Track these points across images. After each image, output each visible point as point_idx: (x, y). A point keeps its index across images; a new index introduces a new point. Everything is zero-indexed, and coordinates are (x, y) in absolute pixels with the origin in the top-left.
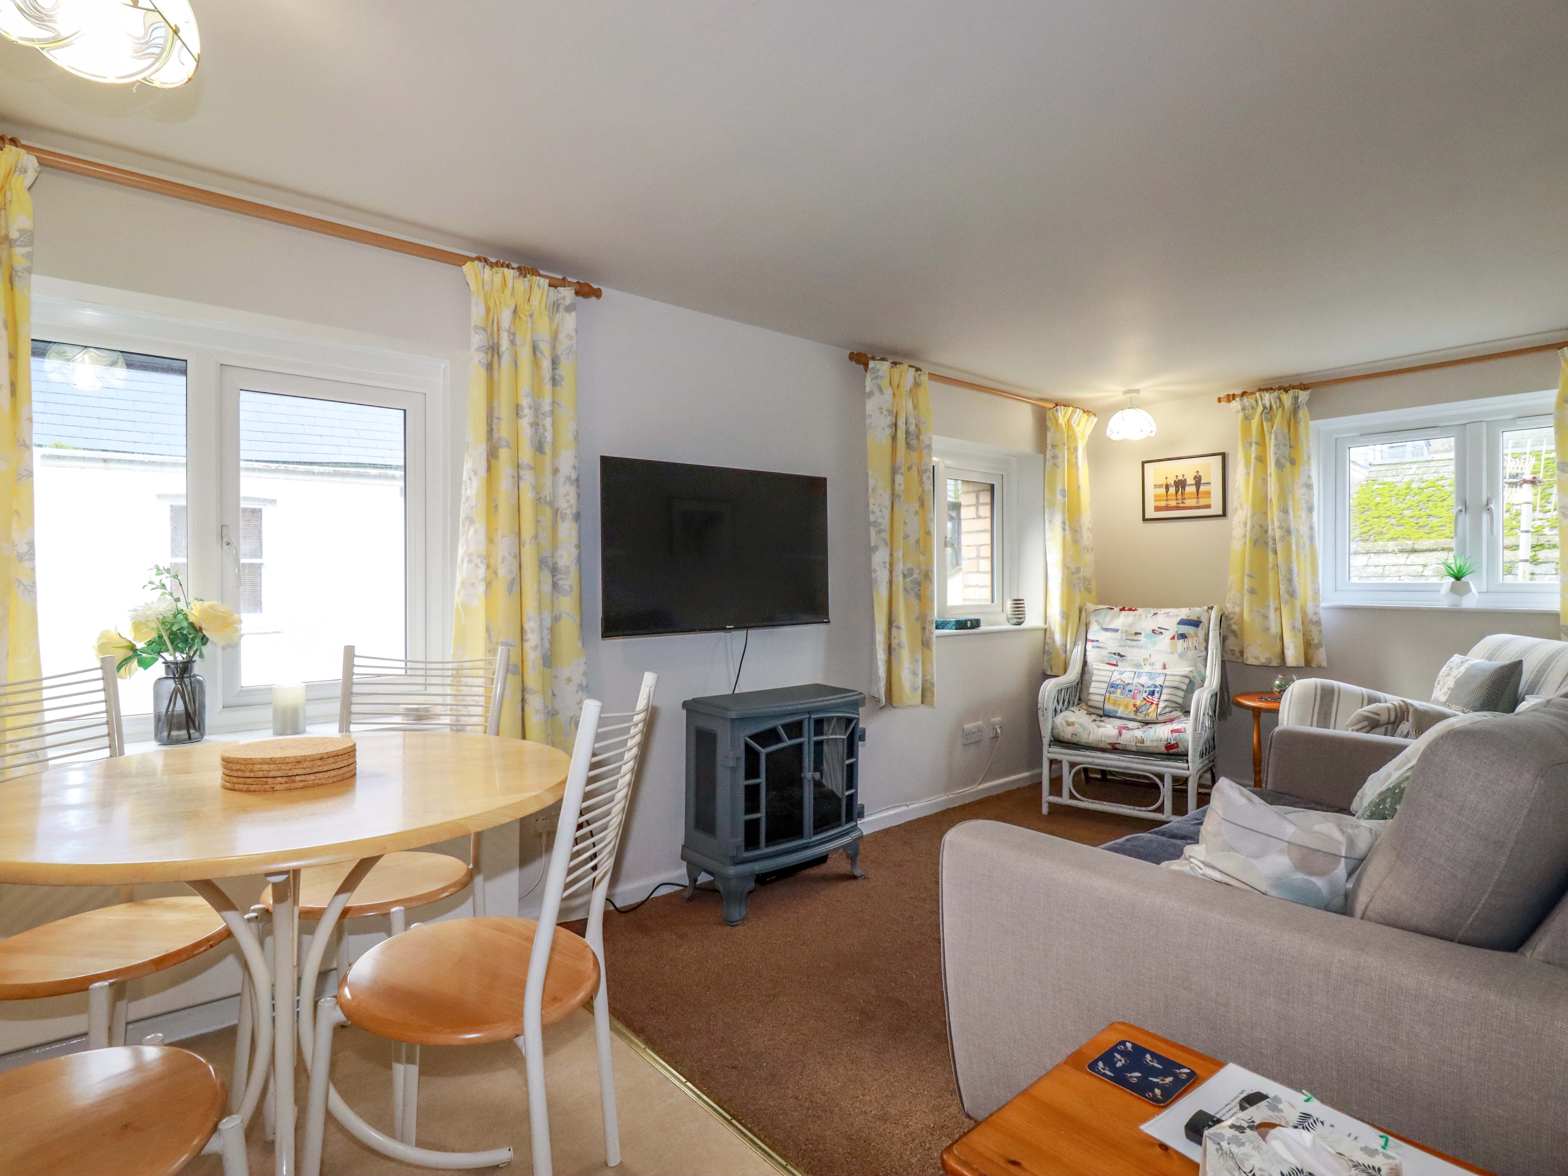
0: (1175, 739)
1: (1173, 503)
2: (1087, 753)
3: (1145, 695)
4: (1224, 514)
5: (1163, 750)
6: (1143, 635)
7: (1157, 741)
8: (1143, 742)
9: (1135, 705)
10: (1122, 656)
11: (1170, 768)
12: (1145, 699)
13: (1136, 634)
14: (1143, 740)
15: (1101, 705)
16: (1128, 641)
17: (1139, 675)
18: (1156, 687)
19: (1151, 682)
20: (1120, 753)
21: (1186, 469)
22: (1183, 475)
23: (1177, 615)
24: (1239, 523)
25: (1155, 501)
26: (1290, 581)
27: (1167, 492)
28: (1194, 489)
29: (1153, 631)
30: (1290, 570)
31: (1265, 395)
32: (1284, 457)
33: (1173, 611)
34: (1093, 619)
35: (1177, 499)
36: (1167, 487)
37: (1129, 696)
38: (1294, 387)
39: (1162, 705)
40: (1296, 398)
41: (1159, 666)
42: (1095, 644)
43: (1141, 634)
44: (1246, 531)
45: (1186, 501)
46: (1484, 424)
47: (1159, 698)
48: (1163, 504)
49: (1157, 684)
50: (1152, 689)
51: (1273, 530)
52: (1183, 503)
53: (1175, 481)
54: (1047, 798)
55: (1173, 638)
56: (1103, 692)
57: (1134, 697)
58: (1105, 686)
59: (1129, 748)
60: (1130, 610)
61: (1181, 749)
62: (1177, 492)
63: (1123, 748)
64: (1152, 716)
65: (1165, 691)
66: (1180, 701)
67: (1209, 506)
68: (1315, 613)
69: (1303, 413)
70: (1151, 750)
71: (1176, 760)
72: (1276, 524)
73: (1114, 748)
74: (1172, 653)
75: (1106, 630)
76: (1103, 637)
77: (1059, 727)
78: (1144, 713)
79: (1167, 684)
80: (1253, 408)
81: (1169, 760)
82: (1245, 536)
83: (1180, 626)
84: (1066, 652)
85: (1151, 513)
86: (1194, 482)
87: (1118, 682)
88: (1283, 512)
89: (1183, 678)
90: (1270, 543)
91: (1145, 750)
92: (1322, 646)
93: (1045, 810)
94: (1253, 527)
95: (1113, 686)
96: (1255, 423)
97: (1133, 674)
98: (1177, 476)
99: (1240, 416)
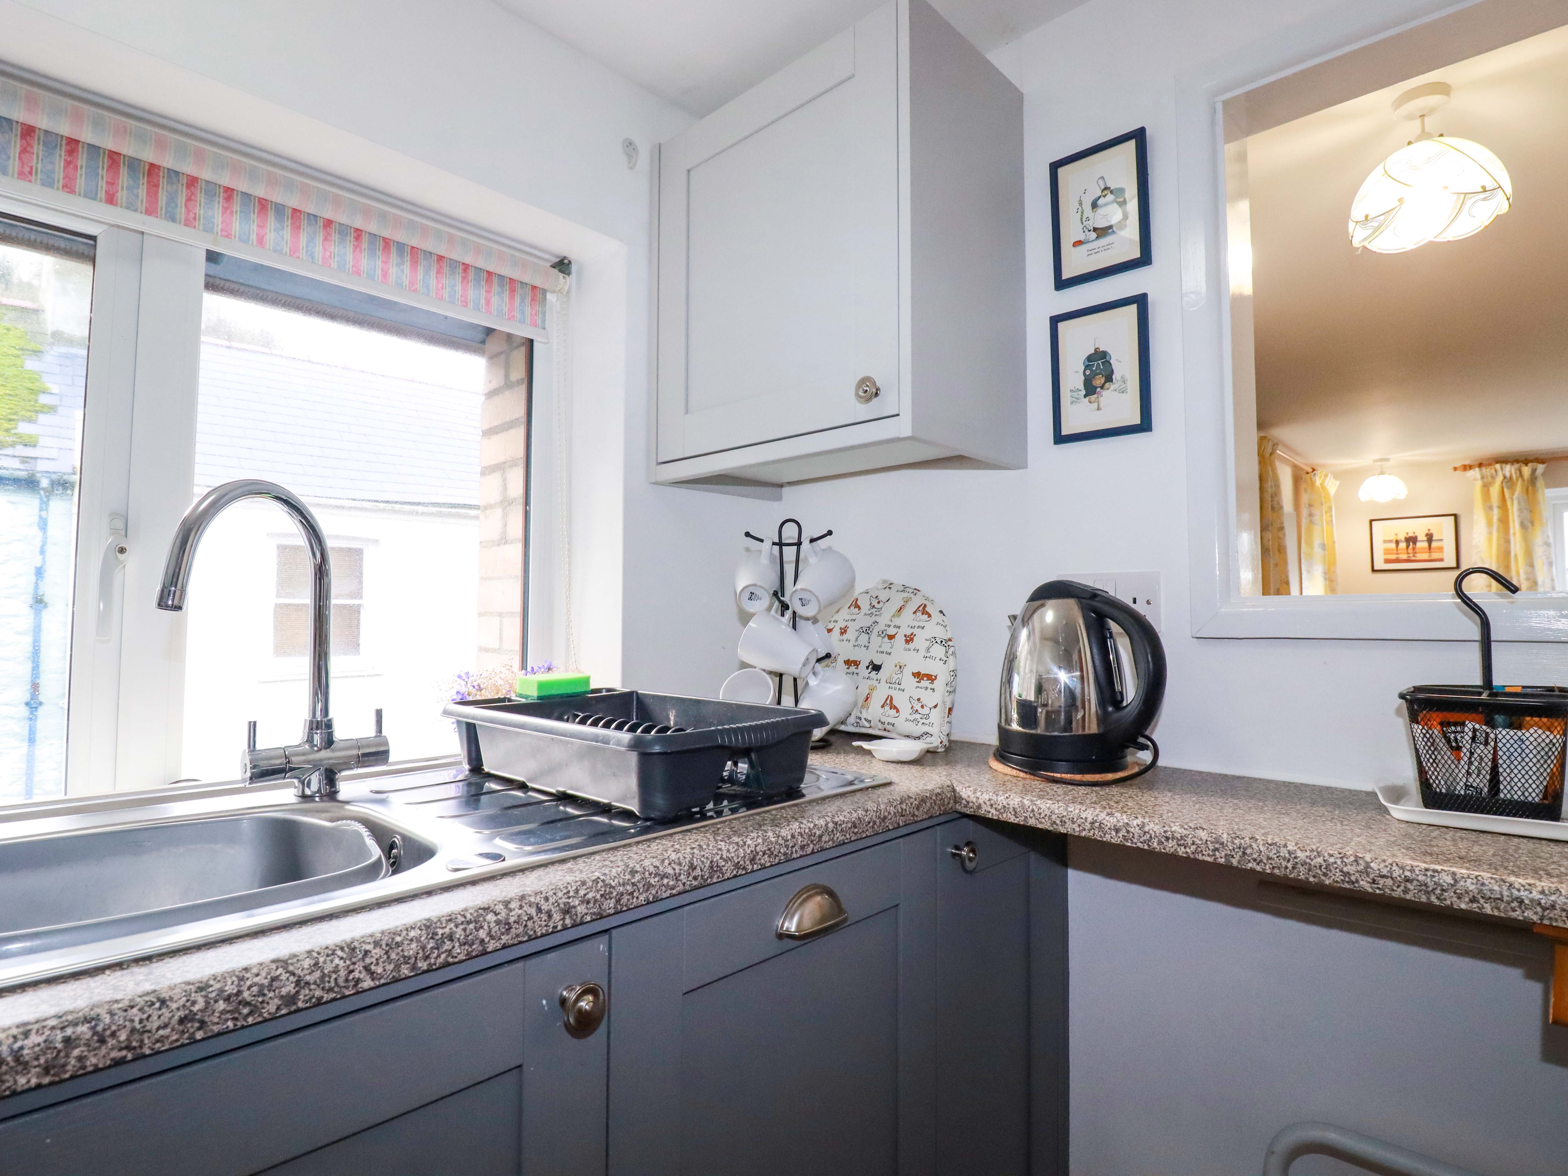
1: (1404, 557)
4: (1457, 567)
25: (1385, 554)
27: (1397, 547)
28: (1426, 544)
31: (1504, 467)
32: (1527, 519)
36: (1397, 542)
38: (1532, 461)
40: (1534, 471)
48: (1394, 557)
52: (1414, 556)
62: (1408, 547)
67: (1442, 560)
69: (1540, 483)
72: (1522, 575)
80: (1492, 476)
85: (1379, 564)
86: (1425, 539)
96: (1495, 490)
99: (1479, 484)
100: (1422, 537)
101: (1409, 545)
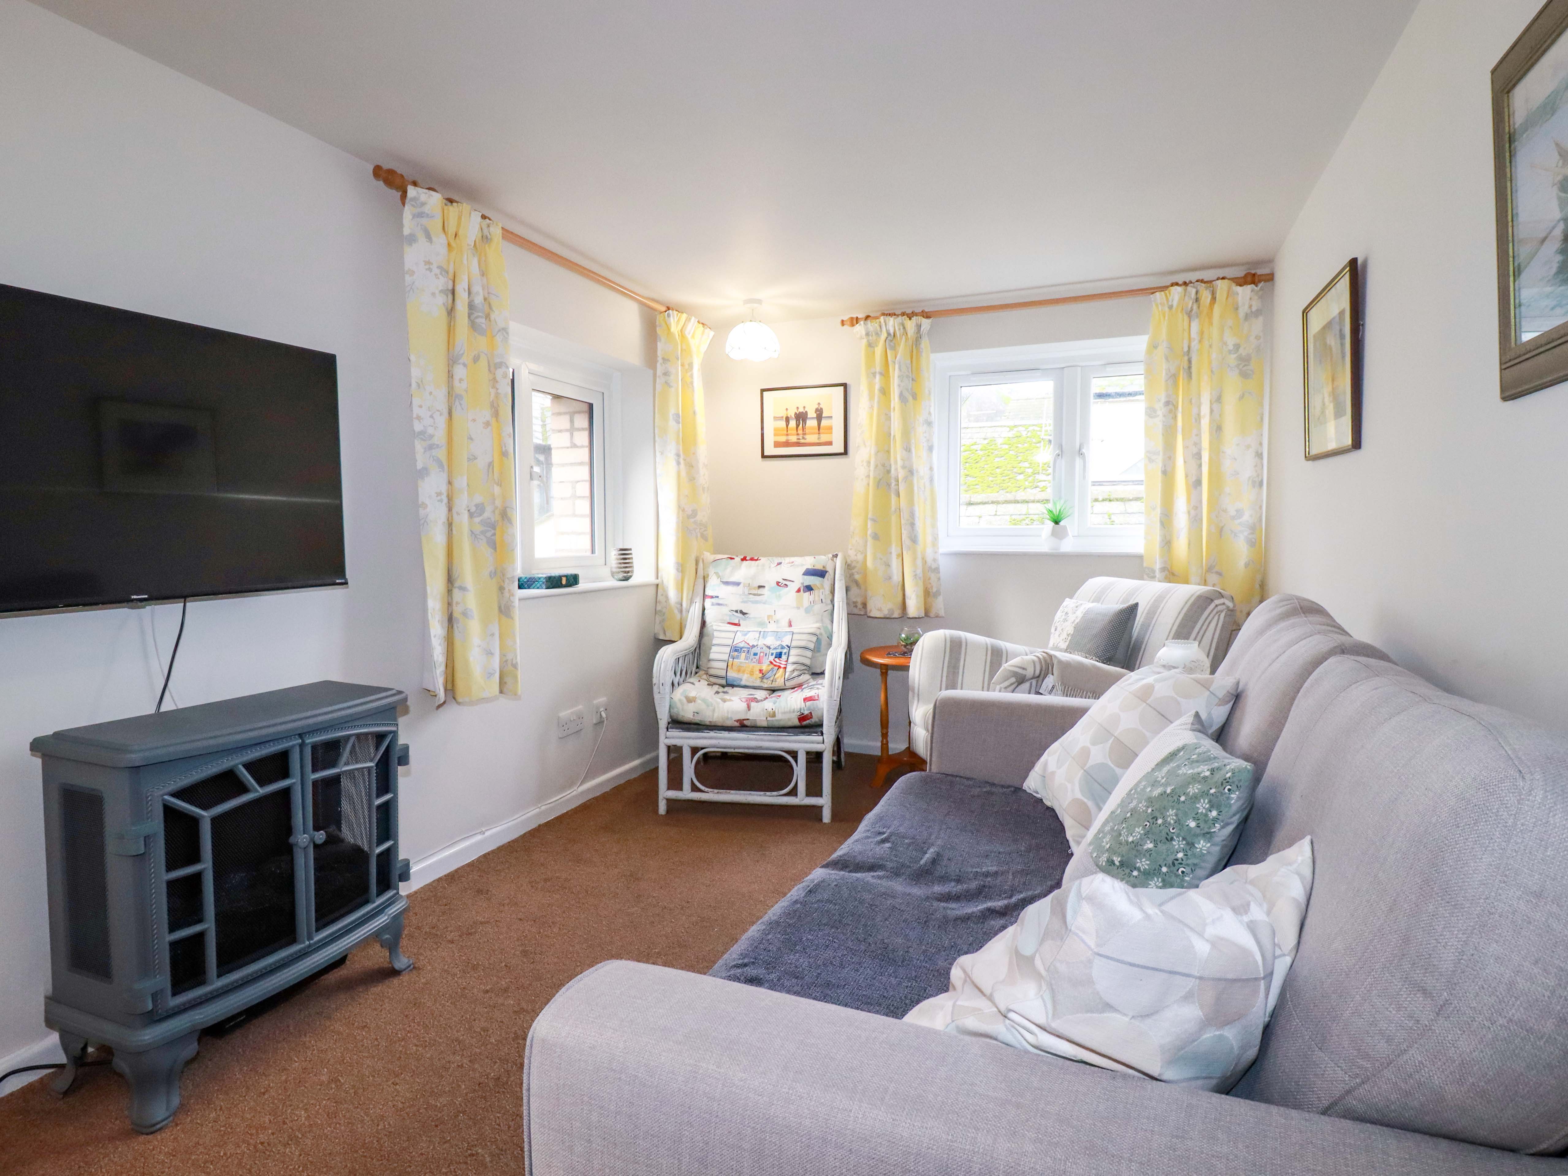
0: (809, 709)
1: (793, 439)
2: (712, 734)
3: (771, 658)
4: (846, 453)
5: (796, 722)
6: (766, 588)
7: (790, 712)
8: (774, 715)
9: (761, 671)
10: (744, 614)
11: (804, 743)
12: (771, 663)
13: (760, 587)
14: (774, 712)
15: (723, 673)
16: (751, 596)
17: (764, 634)
18: (783, 648)
19: (778, 643)
20: (750, 731)
21: (807, 401)
22: (804, 407)
23: (802, 565)
24: (863, 461)
25: (775, 435)
26: (912, 525)
27: (787, 426)
28: (814, 423)
29: (778, 583)
30: (912, 514)
31: (889, 320)
32: (907, 390)
33: (797, 560)
34: (711, 571)
35: (798, 434)
36: (787, 420)
37: (754, 660)
38: (916, 314)
39: (790, 668)
40: (919, 326)
41: (785, 623)
42: (713, 600)
43: (764, 587)
44: (870, 471)
46: (1079, 368)
47: (787, 661)
48: (783, 439)
49: (784, 644)
50: (779, 651)
51: (896, 469)
52: (803, 438)
53: (796, 413)
54: (665, 793)
55: (799, 591)
56: (726, 657)
57: (760, 662)
58: (728, 650)
59: (759, 724)
60: (752, 559)
61: (814, 720)
62: (798, 426)
63: (753, 725)
64: (779, 683)
65: (793, 652)
66: (808, 662)
67: (830, 443)
68: (935, 560)
69: (925, 343)
70: (782, 724)
71: (810, 734)
72: (900, 463)
73: (743, 726)
74: (798, 608)
75: (727, 583)
76: (724, 592)
77: (679, 705)
78: (772, 679)
79: (794, 644)
80: (877, 334)
81: (803, 733)
82: (868, 476)
83: (806, 577)
84: (681, 611)
85: (770, 449)
86: (815, 415)
87: (742, 645)
88: (906, 450)
89: (812, 636)
90: (893, 485)
91: (777, 724)
92: (940, 595)
93: (662, 808)
94: (876, 466)
95: (736, 649)
96: (879, 350)
97: (758, 635)
98: (798, 408)
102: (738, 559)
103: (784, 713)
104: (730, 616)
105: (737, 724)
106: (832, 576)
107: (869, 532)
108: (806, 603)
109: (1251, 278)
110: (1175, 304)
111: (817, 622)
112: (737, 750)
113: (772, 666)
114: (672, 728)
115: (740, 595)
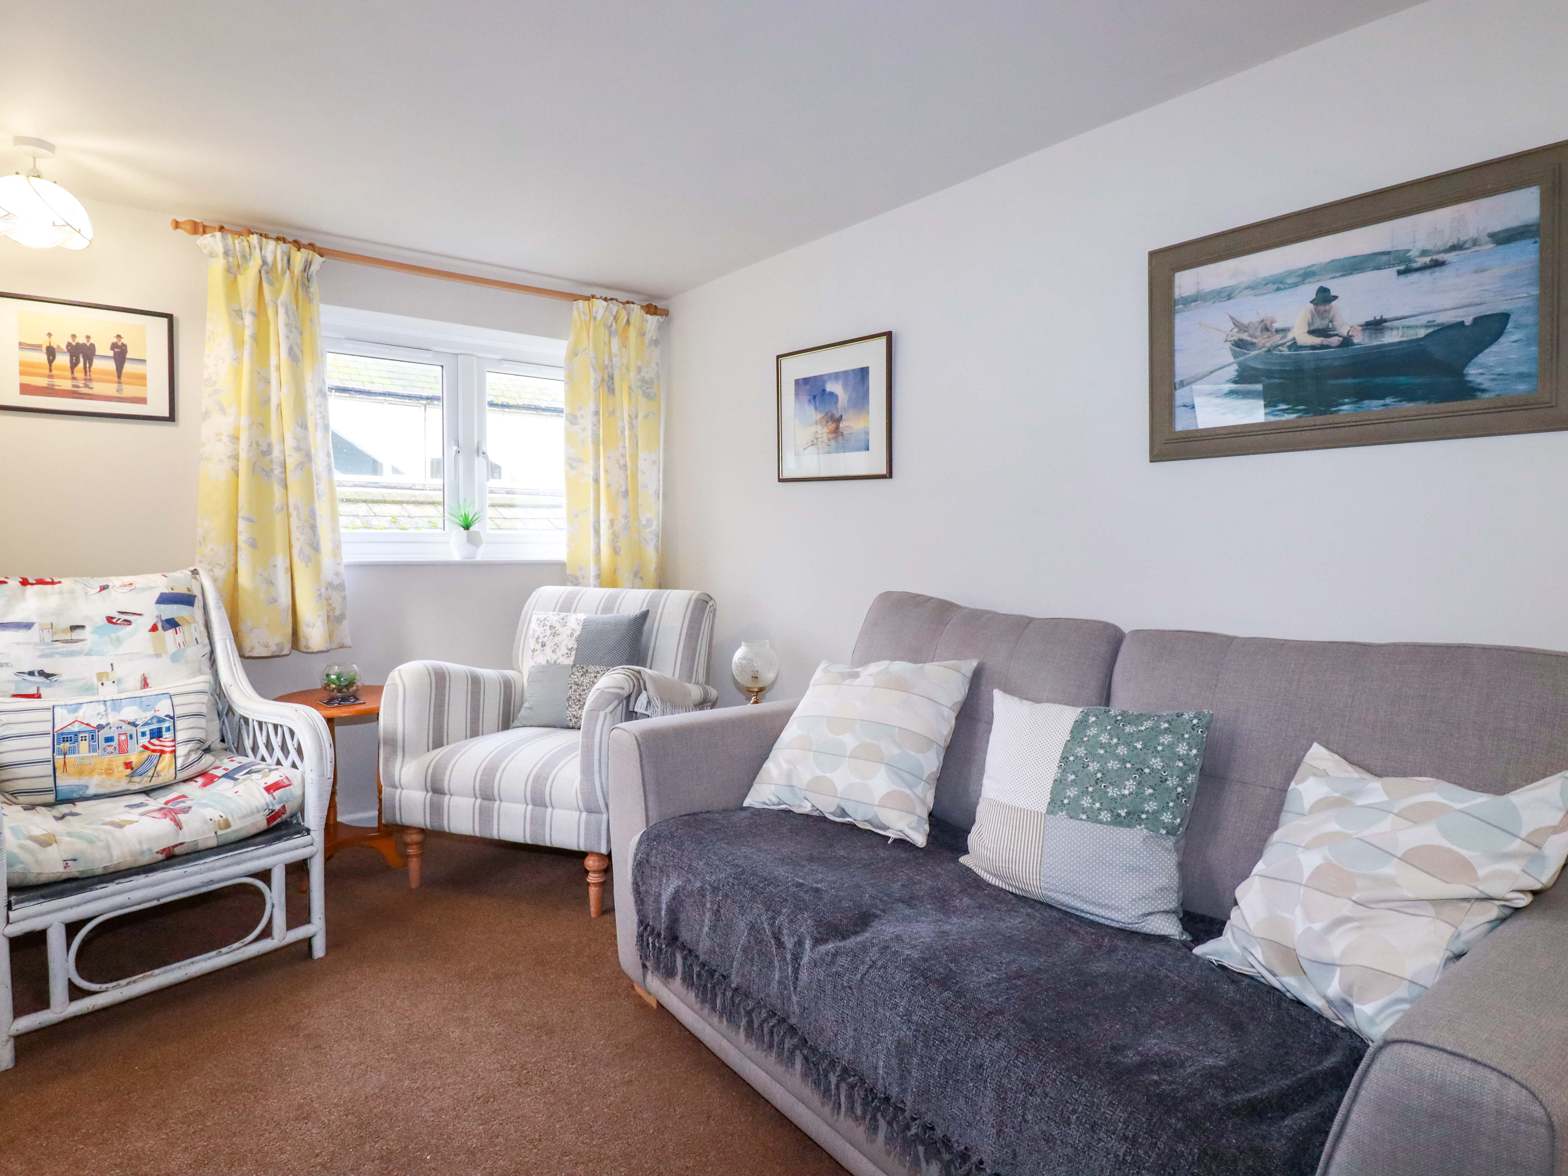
0: (279, 801)
2: (112, 887)
3: (144, 741)
4: (172, 418)
5: (263, 826)
6: (87, 628)
7: (252, 813)
8: (227, 825)
9: (128, 765)
10: (48, 676)
11: (278, 855)
12: (145, 748)
13: (73, 628)
14: (227, 821)
15: (49, 783)
16: (58, 645)
17: (109, 706)
18: (161, 720)
19: (149, 715)
20: (180, 863)
21: (94, 327)
22: (88, 337)
23: (151, 588)
24: (218, 435)
25: (22, 373)
27: (50, 362)
28: (111, 365)
29: (110, 620)
31: (267, 244)
32: (297, 345)
33: (140, 580)
35: (74, 378)
36: (51, 352)
37: (110, 749)
38: (305, 246)
39: (181, 751)
40: (308, 263)
43: (83, 627)
45: (93, 384)
46: (474, 359)
47: (174, 740)
48: (43, 382)
49: (162, 714)
50: (154, 726)
51: (282, 452)
52: (86, 386)
53: (69, 344)
55: (154, 628)
56: (47, 754)
57: (121, 750)
58: (48, 741)
59: (201, 846)
60: (43, 582)
61: (291, 814)
62: (74, 365)
63: (193, 848)
64: (166, 776)
65: (180, 724)
66: (200, 735)
67: (143, 401)
68: (337, 574)
69: (315, 289)
71: (287, 837)
72: (290, 443)
73: (171, 857)
74: (158, 656)
77: (24, 856)
78: (150, 773)
79: (179, 711)
80: (244, 256)
81: (279, 839)
83: (162, 606)
87: (76, 728)
88: (301, 426)
90: (277, 471)
91: (233, 837)
92: (343, 619)
94: (247, 444)
95: (65, 737)
96: (248, 280)
99: (218, 265)
100: (103, 348)
101: (78, 362)
102: (14, 583)
103: (244, 817)
104: (17, 682)
105: (161, 857)
106: (201, 604)
107: (242, 538)
108: (171, 648)
109: (651, 309)
110: (599, 317)
111: (194, 675)
112: (163, 901)
113: (148, 753)
114: (22, 901)
115: (36, 644)
